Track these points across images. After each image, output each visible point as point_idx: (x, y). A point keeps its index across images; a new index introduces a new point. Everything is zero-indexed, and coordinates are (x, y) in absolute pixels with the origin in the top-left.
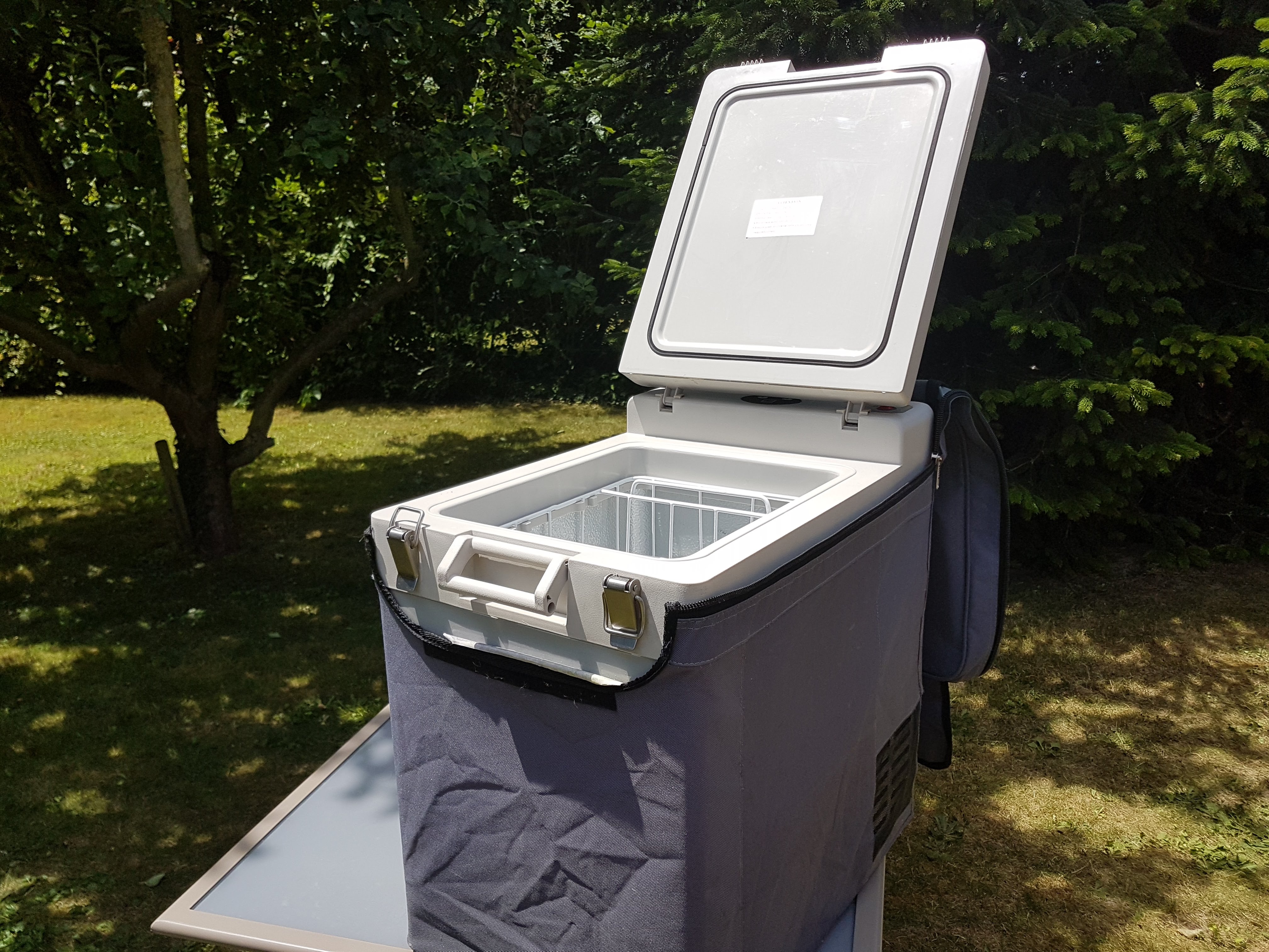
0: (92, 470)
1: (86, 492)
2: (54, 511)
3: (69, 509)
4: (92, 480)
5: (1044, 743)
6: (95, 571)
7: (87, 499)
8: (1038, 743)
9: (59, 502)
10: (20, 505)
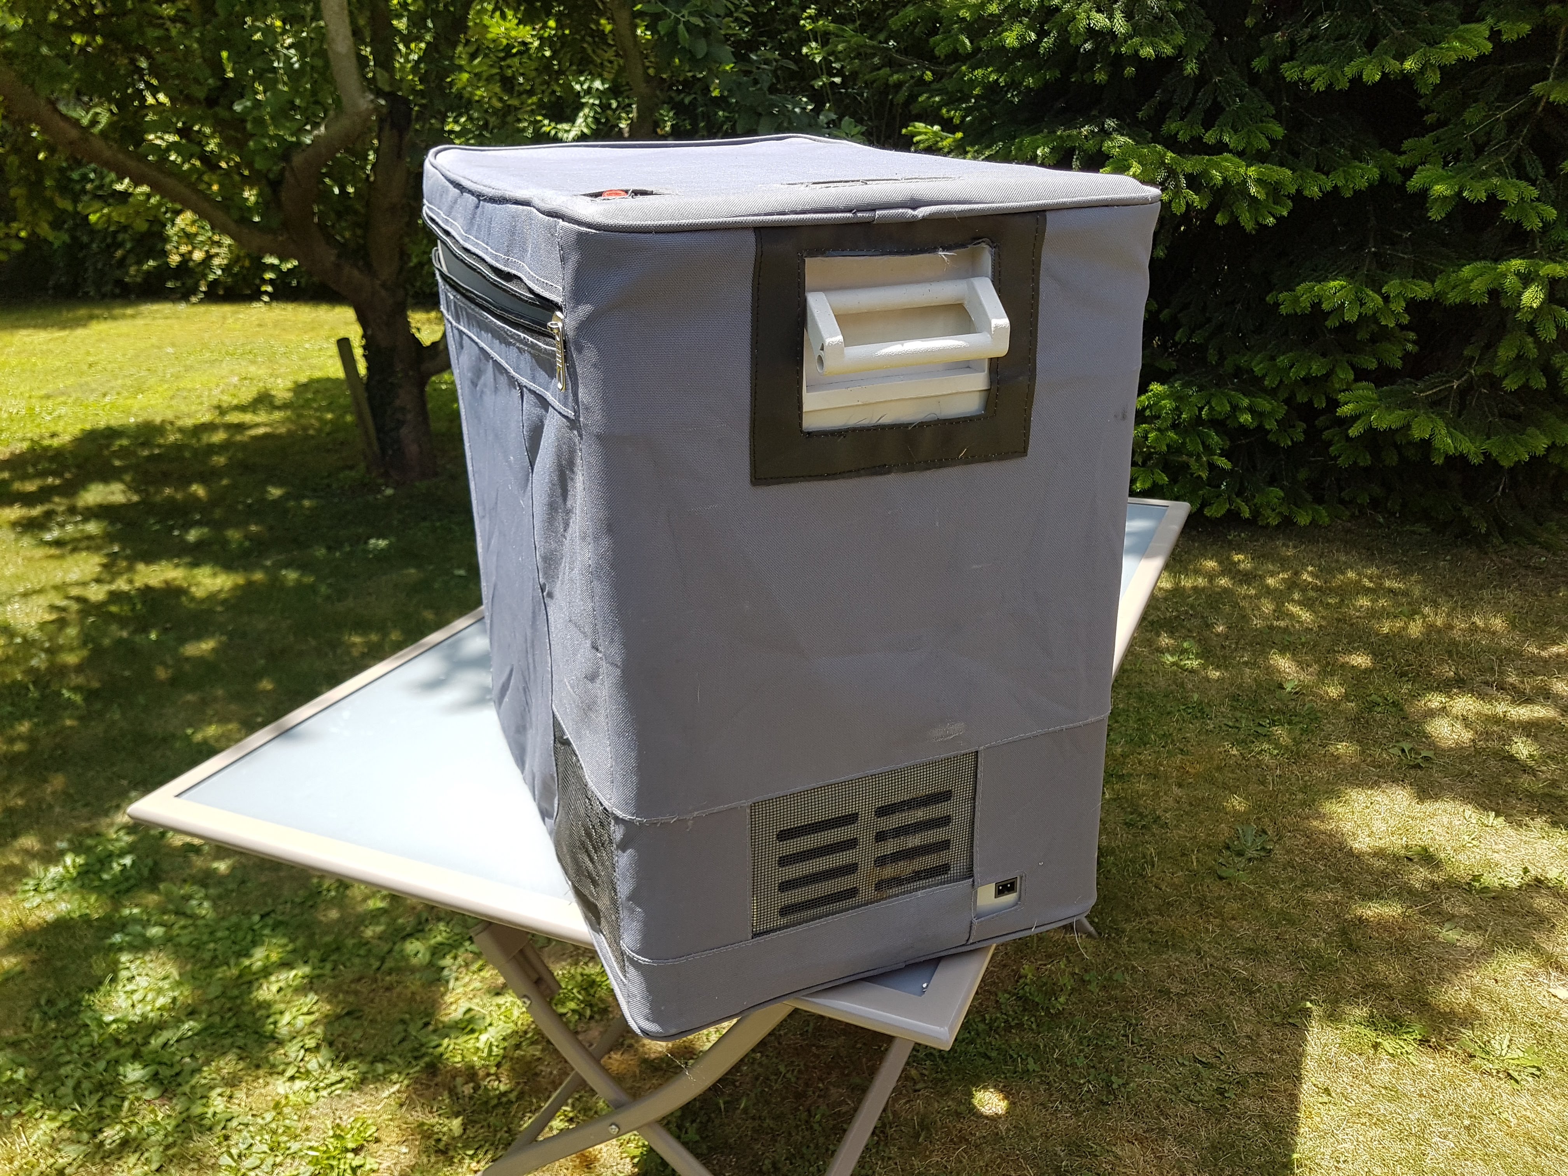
0: (290, 385)
1: (279, 408)
2: (240, 427)
3: (257, 425)
4: (289, 395)
5: (1410, 750)
6: (275, 492)
7: (278, 415)
8: (1403, 751)
9: (247, 418)
10: (204, 420)
